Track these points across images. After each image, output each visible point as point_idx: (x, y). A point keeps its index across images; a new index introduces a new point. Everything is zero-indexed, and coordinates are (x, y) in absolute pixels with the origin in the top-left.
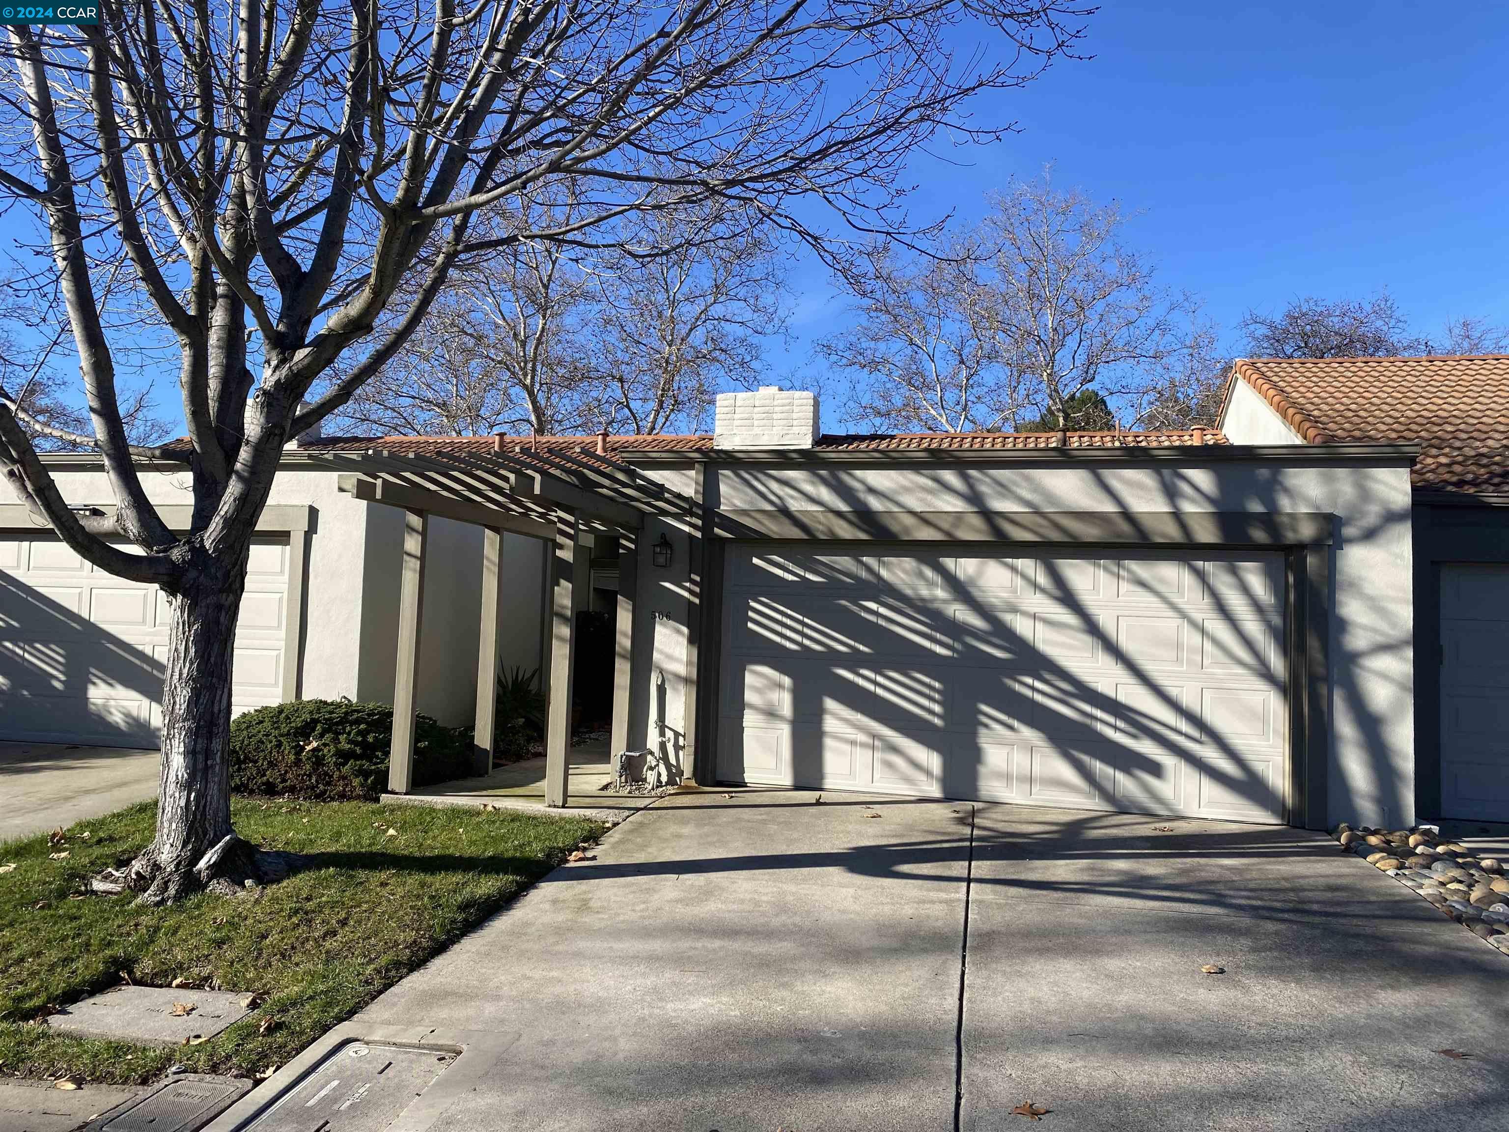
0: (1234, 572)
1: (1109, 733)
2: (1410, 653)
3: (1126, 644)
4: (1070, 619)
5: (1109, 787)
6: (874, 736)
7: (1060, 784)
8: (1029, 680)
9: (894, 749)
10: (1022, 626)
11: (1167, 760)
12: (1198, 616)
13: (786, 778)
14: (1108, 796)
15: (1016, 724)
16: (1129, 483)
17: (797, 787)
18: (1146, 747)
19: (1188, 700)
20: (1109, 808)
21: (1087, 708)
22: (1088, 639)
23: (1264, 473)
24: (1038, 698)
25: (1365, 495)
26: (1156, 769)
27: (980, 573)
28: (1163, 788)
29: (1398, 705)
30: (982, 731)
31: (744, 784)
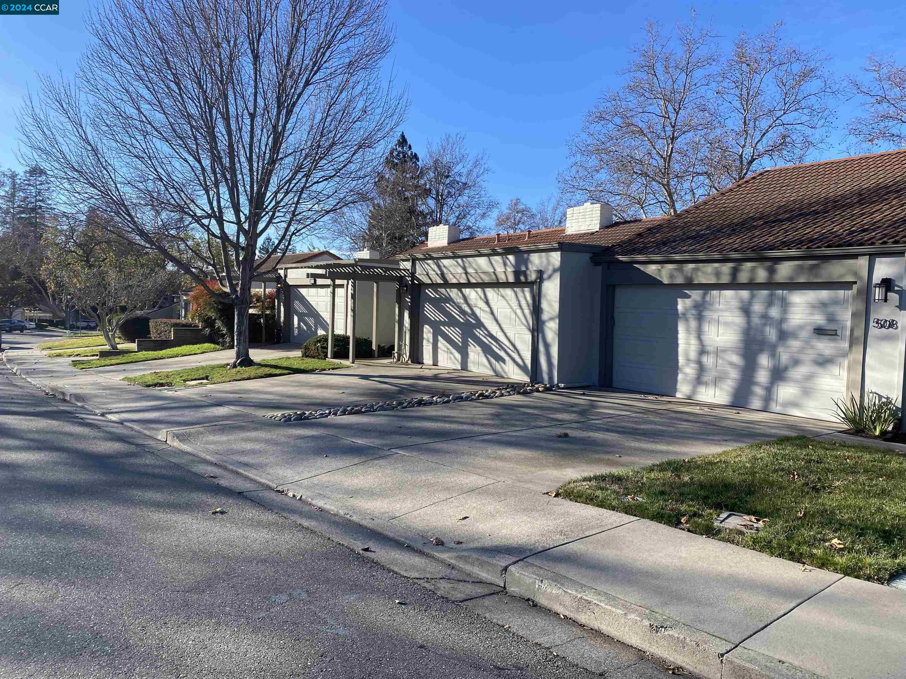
0: (523, 292)
1: (495, 348)
2: (557, 321)
3: (499, 318)
4: (487, 309)
5: (494, 366)
6: (448, 349)
7: (485, 366)
8: (478, 330)
9: (451, 353)
10: (478, 312)
11: (507, 358)
12: (514, 308)
13: (431, 363)
14: (495, 371)
15: (475, 344)
16: (496, 261)
17: (434, 365)
18: (502, 354)
19: (512, 338)
20: (494, 374)
21: (490, 340)
22: (491, 316)
23: (526, 256)
24: (481, 336)
25: (549, 262)
26: (504, 361)
27: (470, 293)
28: (506, 368)
29: (553, 339)
30: (469, 347)
31: (423, 363)
